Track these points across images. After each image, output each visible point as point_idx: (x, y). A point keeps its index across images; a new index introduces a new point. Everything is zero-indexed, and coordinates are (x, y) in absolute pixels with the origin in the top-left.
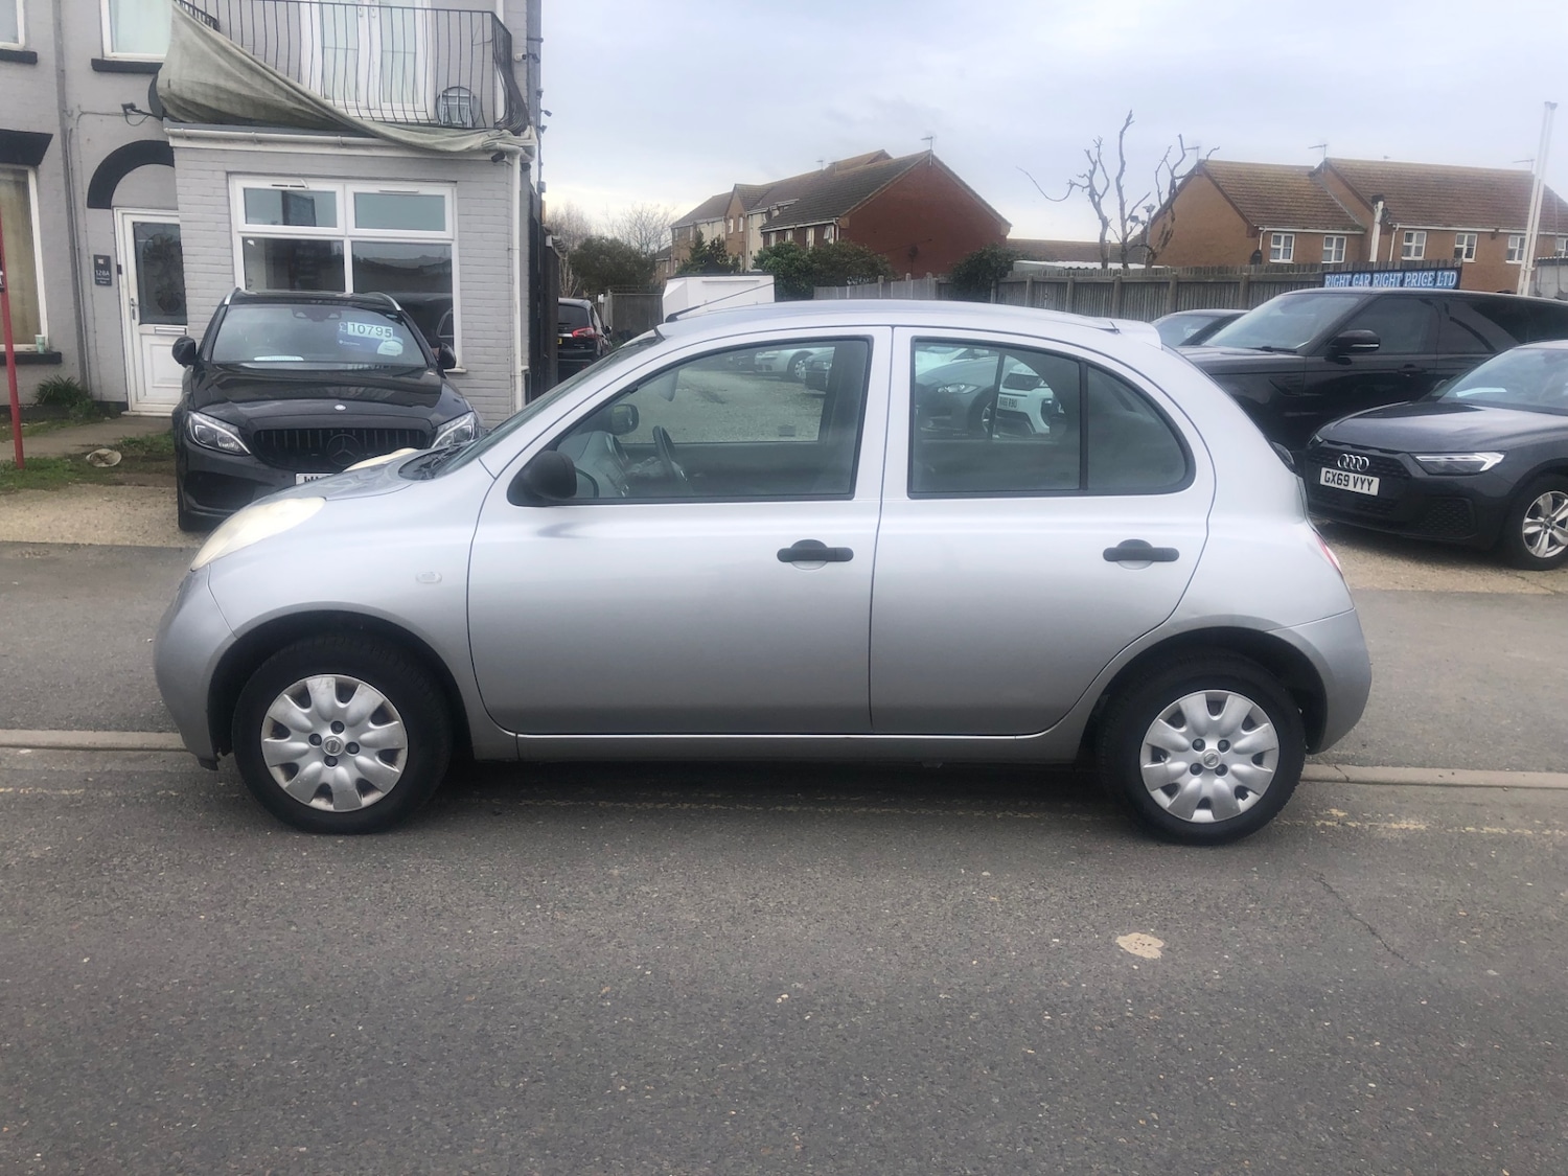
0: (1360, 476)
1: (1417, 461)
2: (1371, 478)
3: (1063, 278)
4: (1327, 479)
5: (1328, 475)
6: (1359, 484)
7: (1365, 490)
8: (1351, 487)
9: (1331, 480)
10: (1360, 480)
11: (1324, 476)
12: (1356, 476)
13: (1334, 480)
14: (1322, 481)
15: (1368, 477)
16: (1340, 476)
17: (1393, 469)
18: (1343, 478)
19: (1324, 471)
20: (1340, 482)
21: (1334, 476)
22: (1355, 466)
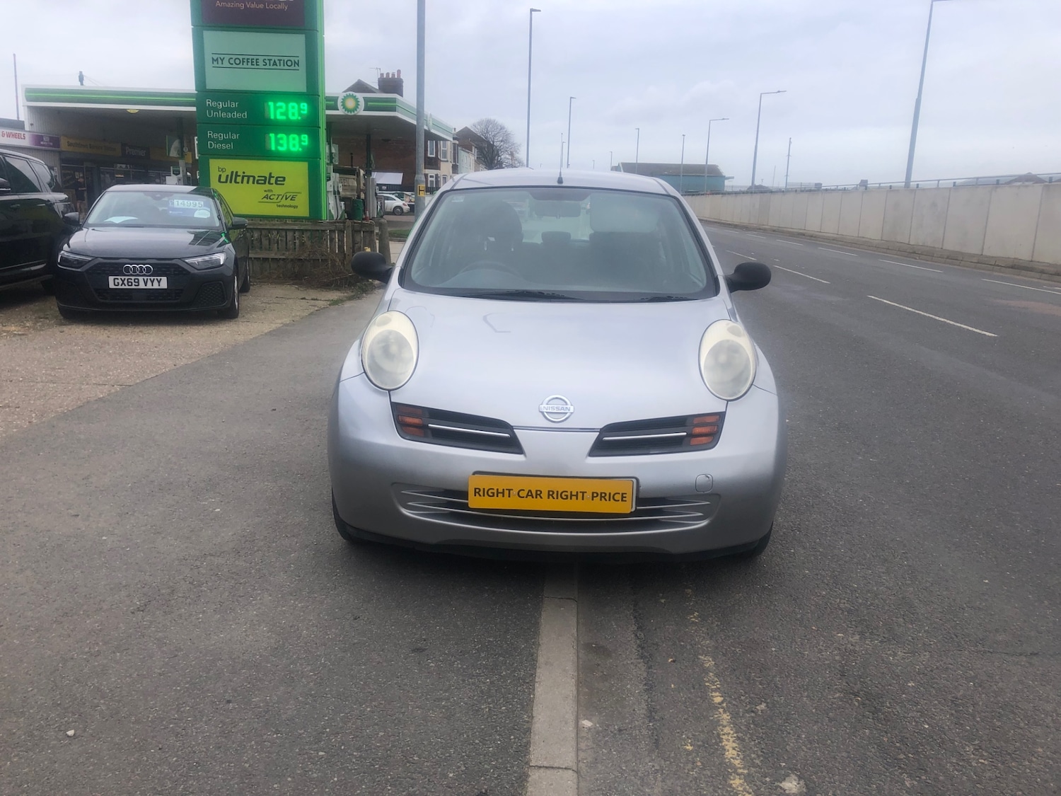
0: (149, 278)
1: (186, 263)
2: (159, 278)
4: (116, 284)
5: (116, 281)
6: (149, 283)
7: (156, 286)
8: (142, 286)
9: (120, 284)
10: (149, 280)
11: (112, 282)
12: (145, 278)
13: (123, 283)
14: (112, 286)
15: (155, 278)
16: (130, 280)
17: (172, 270)
18: (133, 281)
19: (111, 279)
20: (130, 284)
21: (123, 281)
22: (141, 272)
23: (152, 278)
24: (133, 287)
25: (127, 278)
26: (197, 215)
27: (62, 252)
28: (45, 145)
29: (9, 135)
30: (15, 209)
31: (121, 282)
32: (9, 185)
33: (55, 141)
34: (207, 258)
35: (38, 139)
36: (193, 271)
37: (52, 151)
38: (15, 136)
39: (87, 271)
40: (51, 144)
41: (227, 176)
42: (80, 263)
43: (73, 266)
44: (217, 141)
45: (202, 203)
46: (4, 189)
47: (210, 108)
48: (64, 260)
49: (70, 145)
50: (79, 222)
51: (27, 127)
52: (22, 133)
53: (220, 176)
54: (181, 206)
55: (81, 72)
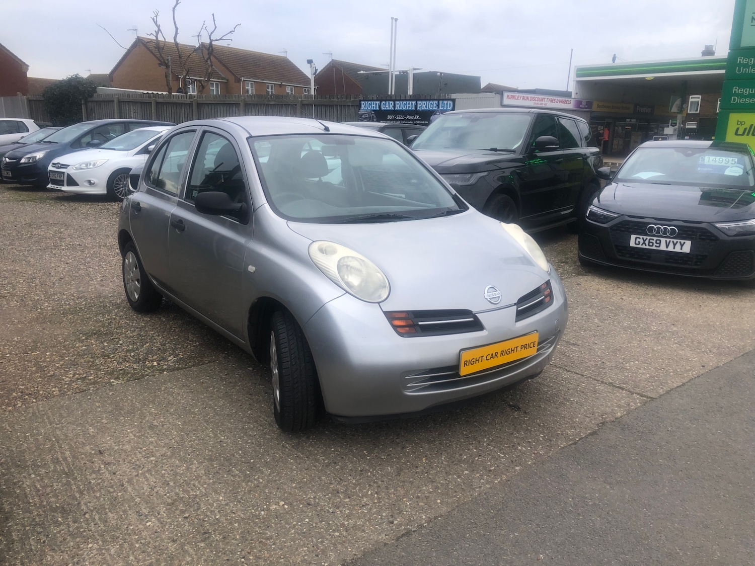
0: (672, 240)
1: (716, 228)
2: (682, 241)
3: (147, 100)
4: (637, 243)
5: (638, 240)
6: (671, 245)
7: (678, 249)
8: (663, 247)
9: (641, 243)
10: (671, 242)
11: (635, 241)
12: (668, 240)
13: (644, 243)
14: (632, 244)
15: (679, 241)
16: (651, 241)
17: (699, 234)
18: (654, 242)
19: (633, 237)
20: (651, 244)
21: (644, 241)
22: (665, 233)
23: (675, 241)
24: (654, 248)
25: (649, 238)
26: (728, 172)
27: (592, 206)
28: (583, 107)
29: (561, 102)
30: (559, 163)
31: (642, 242)
32: (558, 142)
33: (589, 104)
34: (741, 224)
35: (578, 103)
36: (723, 237)
37: (587, 112)
38: (564, 102)
39: (611, 228)
40: (587, 106)
41: (746, 129)
42: (606, 219)
43: (599, 220)
44: (742, 96)
45: (736, 160)
46: (554, 146)
47: (740, 65)
48: (592, 214)
49: (598, 106)
50: (609, 176)
51: (573, 96)
52: (569, 100)
53: (738, 129)
54: (713, 163)
55: (615, 55)
